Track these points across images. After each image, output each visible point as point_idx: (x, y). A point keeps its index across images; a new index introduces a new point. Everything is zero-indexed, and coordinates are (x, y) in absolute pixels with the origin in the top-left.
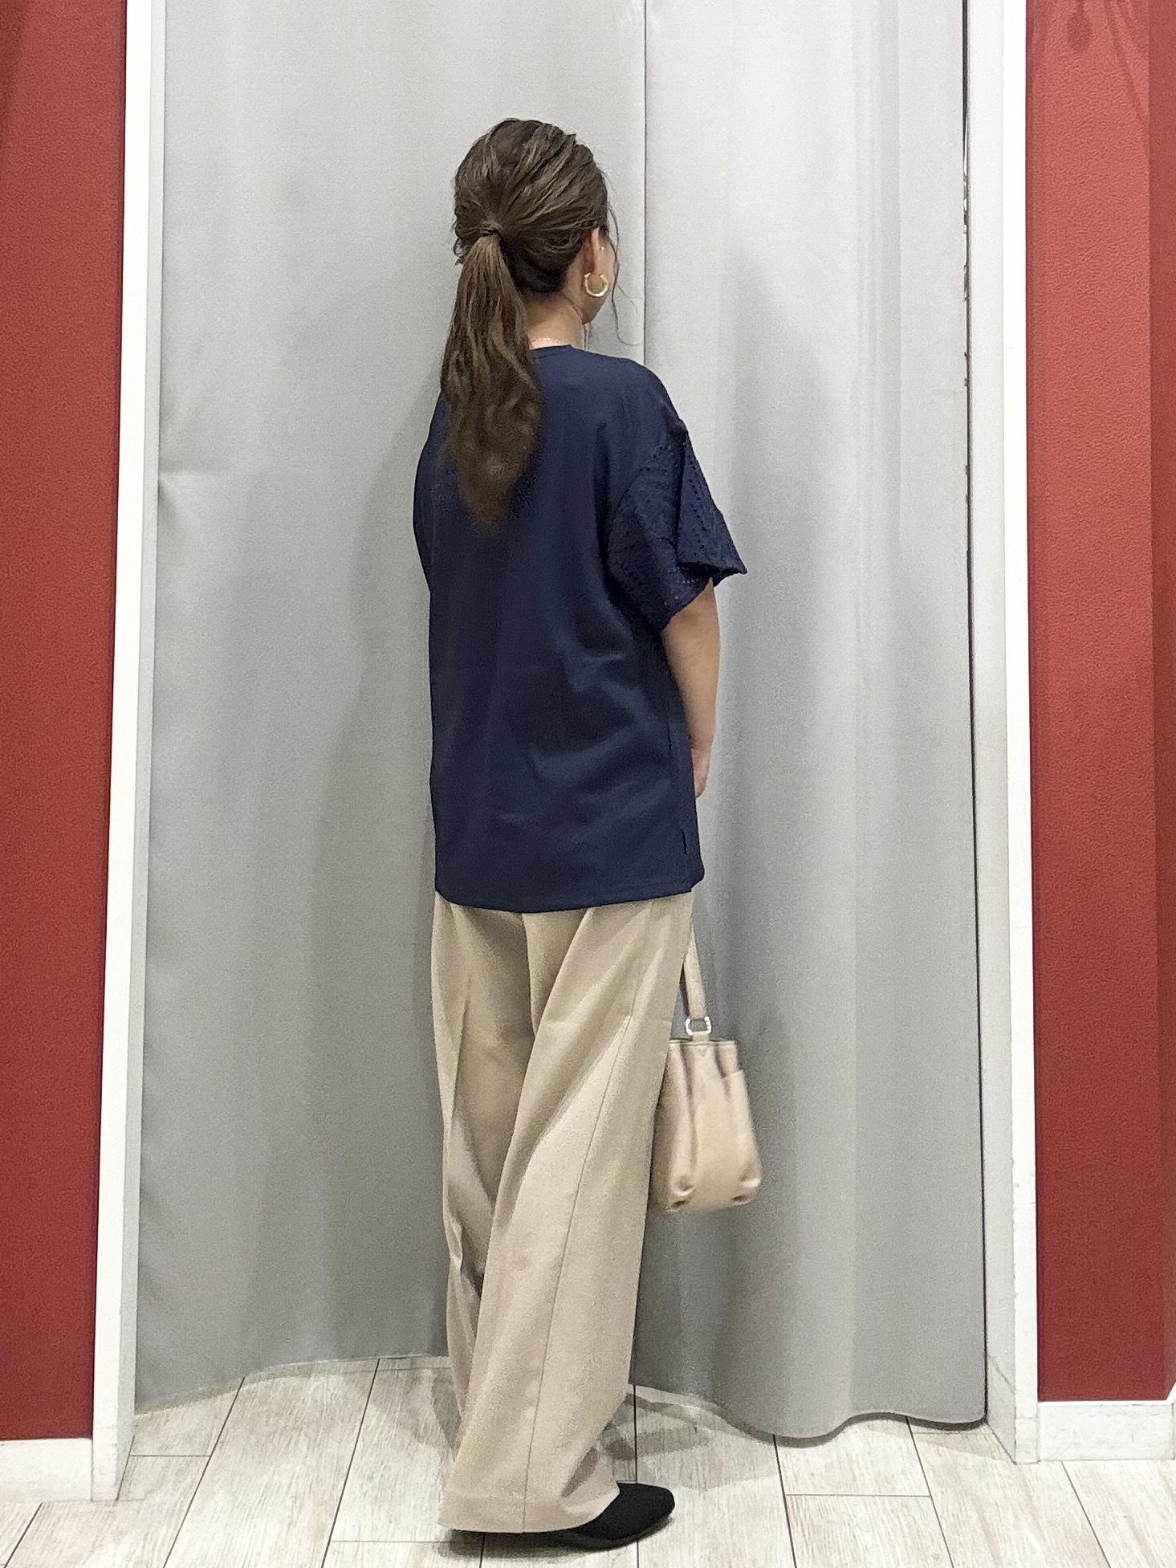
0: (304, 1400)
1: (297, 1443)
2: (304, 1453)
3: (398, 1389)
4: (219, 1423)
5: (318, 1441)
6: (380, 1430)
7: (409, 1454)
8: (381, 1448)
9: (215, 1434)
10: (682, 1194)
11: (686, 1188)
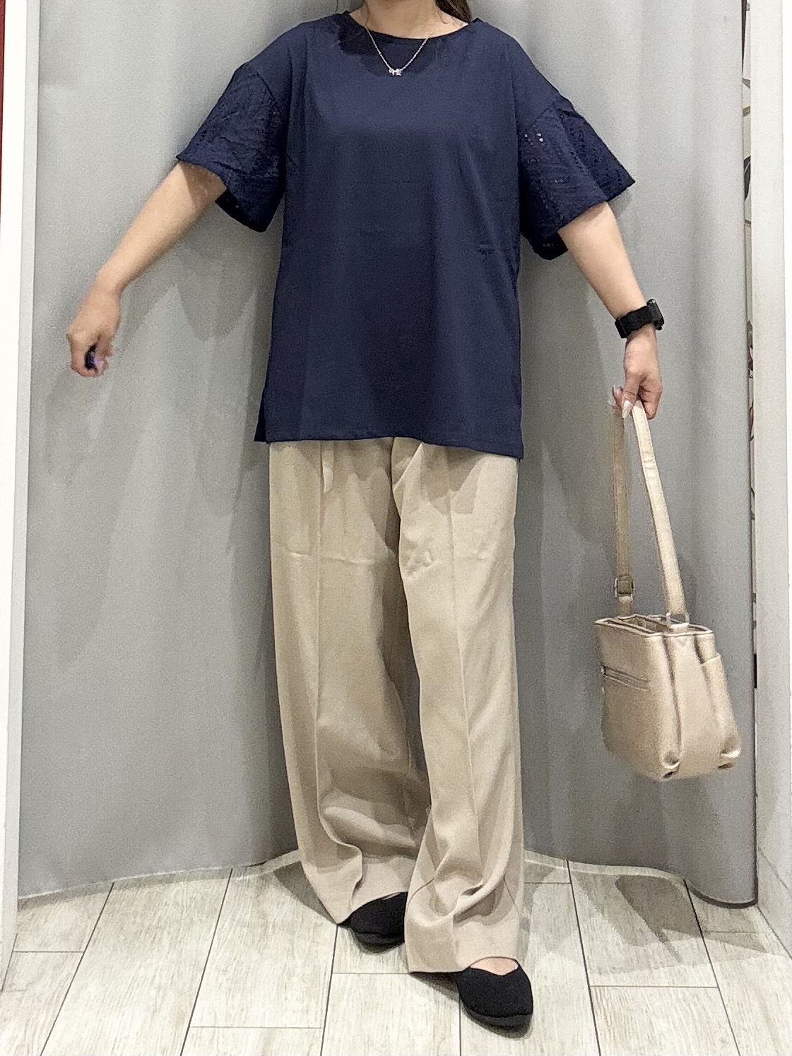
0: (166, 903)
1: (160, 939)
2: (167, 949)
3: (250, 893)
4: (91, 924)
5: (179, 938)
6: (232, 929)
7: (259, 951)
8: (234, 945)
9: (89, 931)
10: (672, 767)
11: (674, 763)
